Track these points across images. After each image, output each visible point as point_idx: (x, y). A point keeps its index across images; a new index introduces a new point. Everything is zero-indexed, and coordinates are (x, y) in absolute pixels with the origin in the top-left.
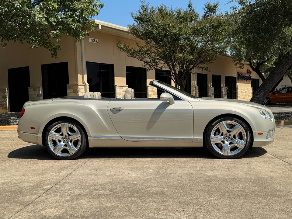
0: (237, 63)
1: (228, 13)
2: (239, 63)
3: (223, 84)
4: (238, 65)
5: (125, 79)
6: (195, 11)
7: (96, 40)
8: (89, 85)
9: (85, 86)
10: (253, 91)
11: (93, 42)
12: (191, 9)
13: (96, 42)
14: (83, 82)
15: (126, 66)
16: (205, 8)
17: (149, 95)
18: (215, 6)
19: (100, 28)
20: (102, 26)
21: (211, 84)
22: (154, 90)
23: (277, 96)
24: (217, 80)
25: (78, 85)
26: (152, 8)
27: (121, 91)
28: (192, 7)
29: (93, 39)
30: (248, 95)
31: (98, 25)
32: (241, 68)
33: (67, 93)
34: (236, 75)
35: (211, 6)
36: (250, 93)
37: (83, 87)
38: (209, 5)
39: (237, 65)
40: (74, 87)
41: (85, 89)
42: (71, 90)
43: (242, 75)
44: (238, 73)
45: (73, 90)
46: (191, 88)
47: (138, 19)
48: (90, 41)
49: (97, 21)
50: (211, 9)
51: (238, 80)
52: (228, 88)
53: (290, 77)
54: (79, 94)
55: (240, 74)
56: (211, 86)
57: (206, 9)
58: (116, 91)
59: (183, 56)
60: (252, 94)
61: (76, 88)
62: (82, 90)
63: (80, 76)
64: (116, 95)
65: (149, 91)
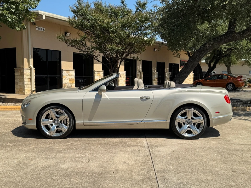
0: (175, 52)
1: (151, 10)
2: (176, 53)
3: (167, 69)
4: (176, 55)
5: (72, 64)
6: (128, 7)
7: (43, 29)
8: (35, 69)
9: (31, 69)
10: (194, 76)
11: (40, 30)
12: (124, 5)
13: (43, 31)
14: (29, 66)
15: (73, 52)
16: (136, 4)
17: (95, 79)
18: (145, 4)
19: (44, 18)
20: (45, 16)
21: (155, 68)
22: (101, 74)
23: (208, 82)
24: (161, 66)
25: (23, 69)
26: (88, 3)
27: (67, 75)
28: (125, 4)
29: (40, 27)
30: (190, 79)
31: (42, 15)
32: (177, 57)
33: (14, 75)
34: (179, 63)
35: (141, 3)
36: (191, 78)
37: (29, 71)
38: (139, 2)
39: (174, 54)
40: (21, 71)
41: (30, 72)
42: (18, 73)
43: (184, 62)
44: (181, 60)
45: (19, 73)
46: (137, 73)
47: (74, 12)
48: (37, 30)
49: (40, 12)
50: (142, 6)
51: (180, 67)
52: (171, 73)
53: (226, 65)
54: (24, 77)
55: (182, 62)
56: (155, 70)
57: (137, 6)
58: (62, 74)
59: (111, 47)
60: (193, 79)
61: (22, 72)
62: (27, 74)
63: (26, 60)
64: (63, 78)
65: (95, 75)
